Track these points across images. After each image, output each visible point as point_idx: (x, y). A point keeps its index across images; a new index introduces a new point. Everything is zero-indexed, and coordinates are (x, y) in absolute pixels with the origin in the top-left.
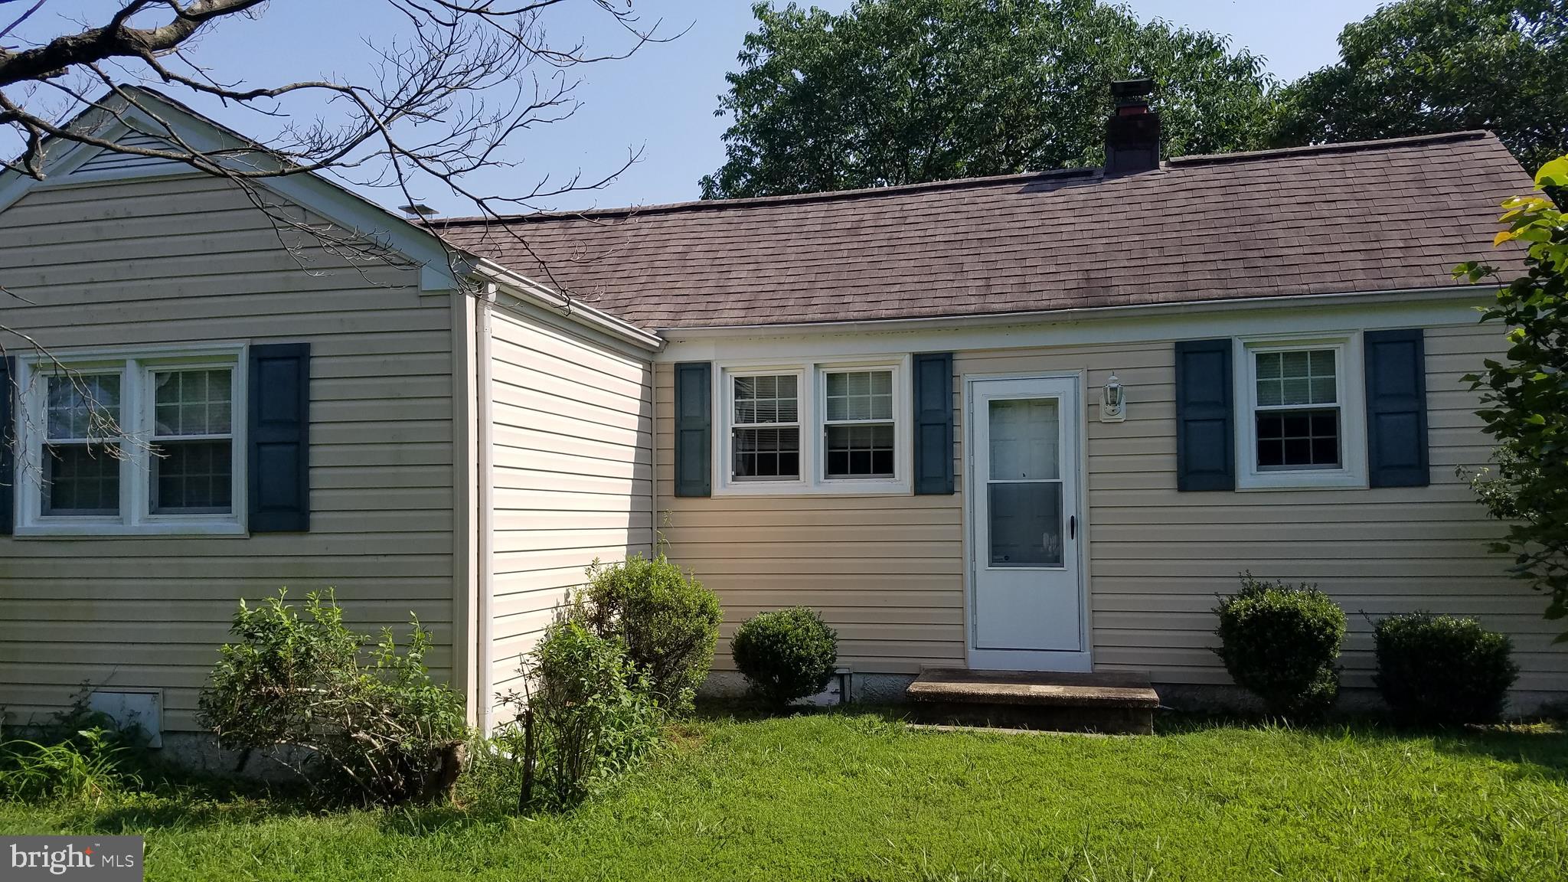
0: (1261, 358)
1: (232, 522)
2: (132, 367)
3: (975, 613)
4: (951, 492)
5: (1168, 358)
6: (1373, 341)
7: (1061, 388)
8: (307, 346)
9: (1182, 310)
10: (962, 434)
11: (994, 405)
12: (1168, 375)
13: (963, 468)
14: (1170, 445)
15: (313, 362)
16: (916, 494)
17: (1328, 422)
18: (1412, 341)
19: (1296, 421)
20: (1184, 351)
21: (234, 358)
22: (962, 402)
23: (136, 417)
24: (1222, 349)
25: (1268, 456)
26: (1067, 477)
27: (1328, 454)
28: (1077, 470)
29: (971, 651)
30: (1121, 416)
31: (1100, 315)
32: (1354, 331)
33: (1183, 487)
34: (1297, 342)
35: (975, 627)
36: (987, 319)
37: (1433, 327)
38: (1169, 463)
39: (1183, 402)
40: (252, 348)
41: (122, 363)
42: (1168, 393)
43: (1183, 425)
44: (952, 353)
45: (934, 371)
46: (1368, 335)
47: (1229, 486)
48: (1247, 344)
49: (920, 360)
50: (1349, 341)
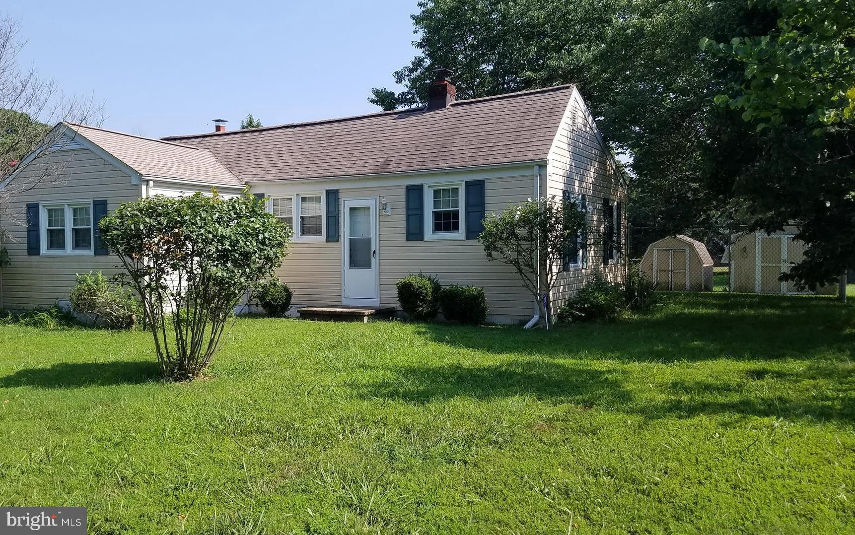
0: (436, 191)
1: (90, 252)
2: (66, 206)
3: (344, 285)
4: (338, 241)
5: (403, 191)
6: (468, 184)
7: (371, 203)
8: (106, 201)
9: (405, 174)
10: (341, 220)
11: (352, 210)
12: (403, 198)
13: (342, 233)
14: (404, 224)
15: (108, 205)
16: (328, 241)
17: (456, 214)
18: (481, 184)
19: (447, 215)
20: (409, 189)
21: (90, 204)
22: (341, 208)
23: (68, 221)
24: (419, 189)
25: (438, 228)
26: (373, 236)
27: (456, 227)
28: (376, 234)
29: (343, 299)
30: (389, 213)
31: (380, 176)
32: (463, 181)
33: (408, 240)
34: (445, 185)
35: (344, 290)
36: (347, 178)
37: (487, 179)
38: (404, 230)
39: (408, 208)
40: (94, 201)
41: (64, 205)
42: (403, 204)
43: (408, 216)
44: (338, 190)
45: (333, 197)
46: (466, 183)
47: (422, 239)
48: (429, 186)
49: (328, 193)
50: (461, 185)
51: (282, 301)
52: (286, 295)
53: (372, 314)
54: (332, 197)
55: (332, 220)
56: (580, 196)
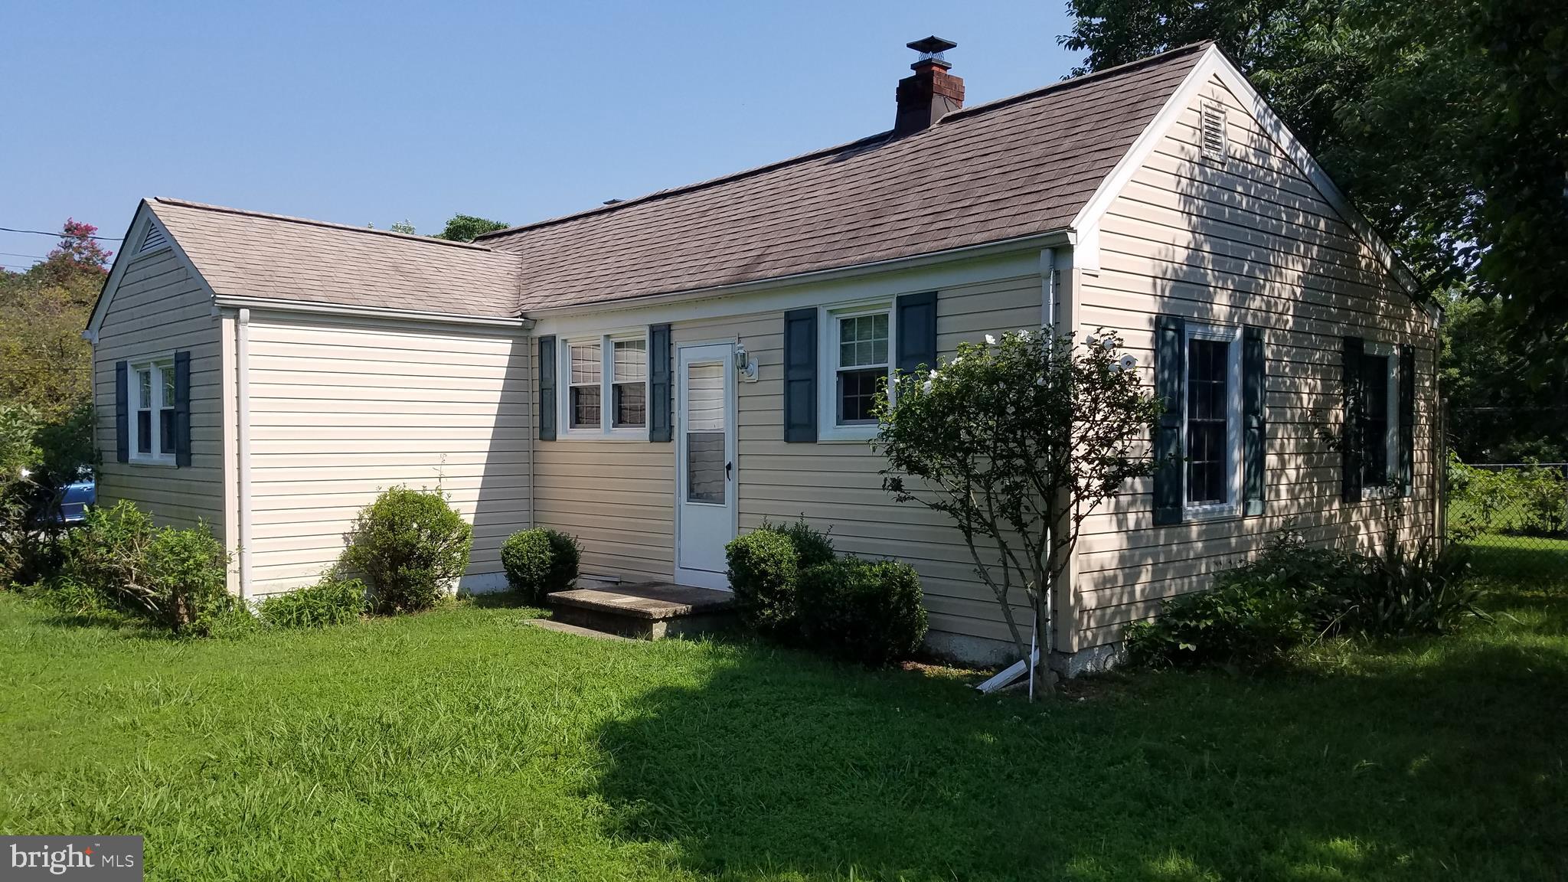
0: (845, 323)
3: (680, 539)
4: (670, 440)
5: (780, 326)
6: (904, 303)
7: (724, 353)
10: (675, 392)
11: (692, 369)
12: (780, 342)
13: (675, 421)
14: (780, 402)
16: (652, 440)
17: (881, 378)
18: (929, 302)
19: (868, 379)
20: (791, 319)
22: (676, 365)
24: (809, 318)
26: (728, 430)
28: (732, 424)
29: (677, 569)
30: (755, 377)
31: (735, 290)
32: (891, 296)
33: (787, 439)
34: (874, 307)
35: (679, 549)
37: (947, 289)
38: (779, 417)
39: (788, 366)
42: (779, 357)
43: (788, 382)
44: (669, 326)
45: (661, 338)
46: (900, 299)
47: (813, 438)
48: (831, 311)
49: (654, 330)
50: (889, 305)
51: (542, 570)
52: (552, 558)
53: (677, 616)
54: (659, 339)
55: (659, 391)
56: (1239, 333)
